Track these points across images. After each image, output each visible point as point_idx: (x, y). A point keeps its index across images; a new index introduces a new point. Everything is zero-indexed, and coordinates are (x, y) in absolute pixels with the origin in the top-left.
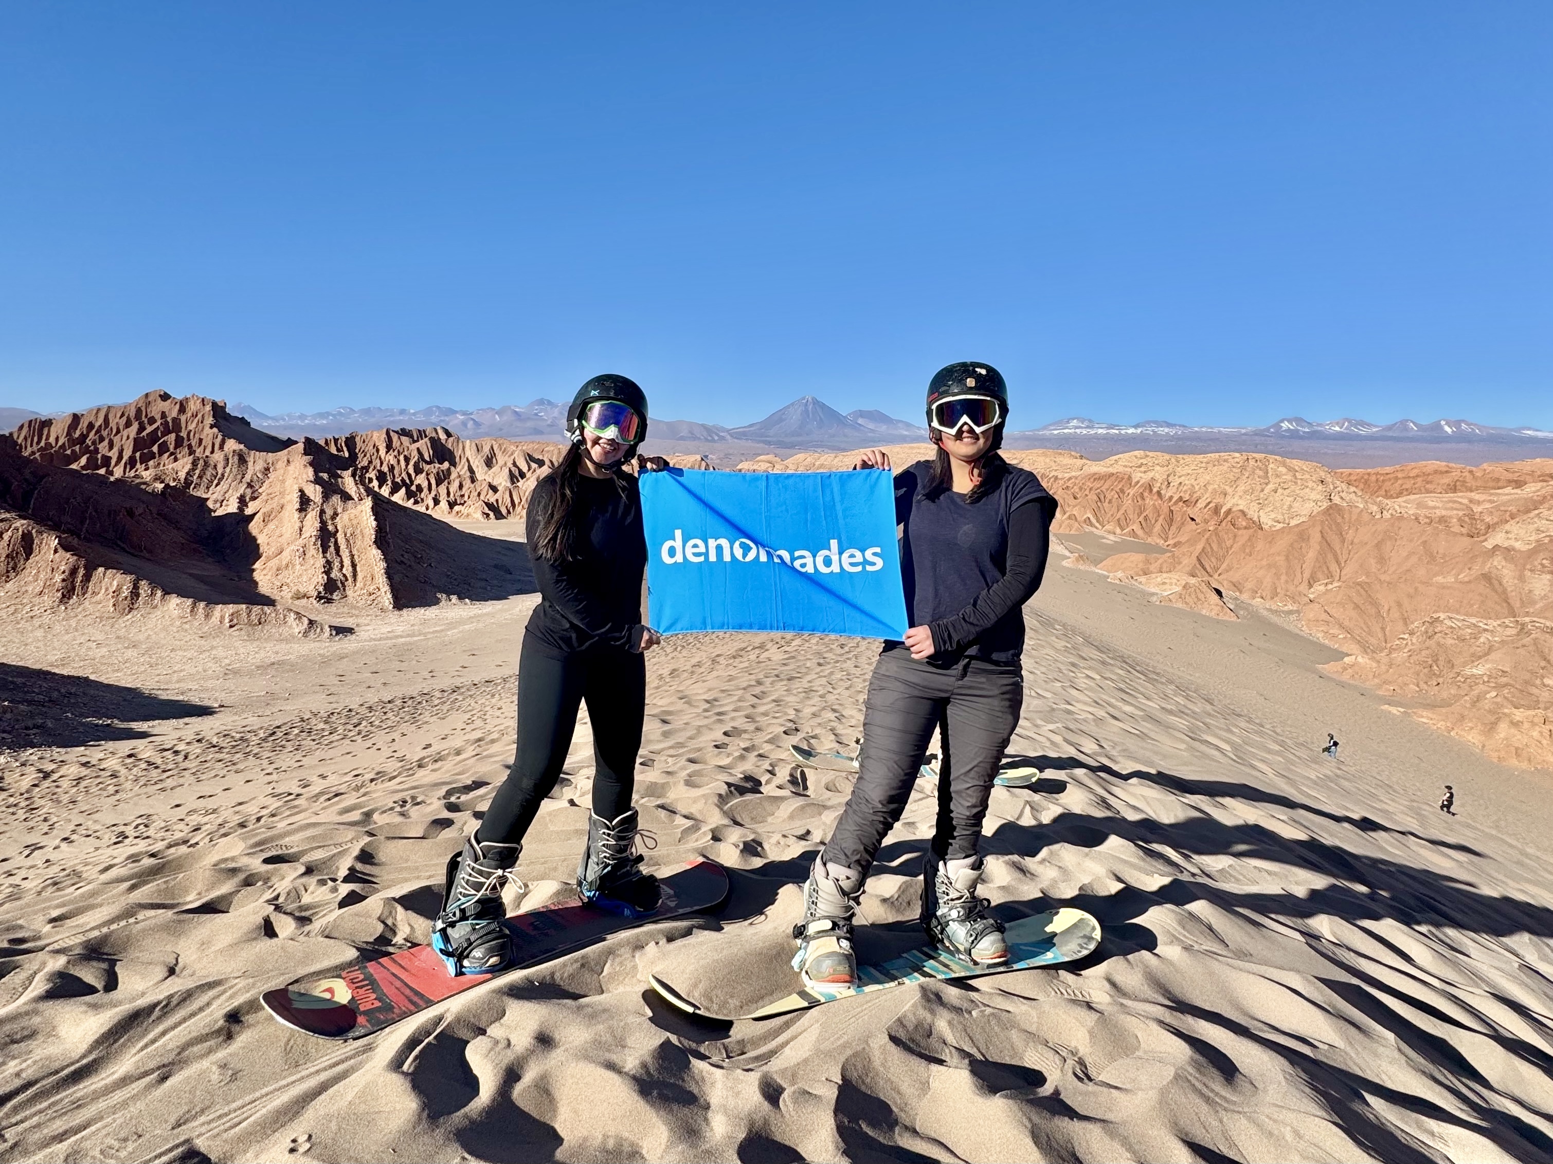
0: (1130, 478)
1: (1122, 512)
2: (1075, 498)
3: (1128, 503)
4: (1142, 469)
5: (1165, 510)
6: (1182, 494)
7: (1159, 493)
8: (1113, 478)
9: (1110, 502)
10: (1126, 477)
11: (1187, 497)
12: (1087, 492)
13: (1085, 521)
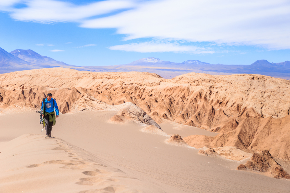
0: (188, 89)
1: (184, 110)
2: (157, 102)
3: (188, 104)
4: (195, 84)
5: (210, 108)
6: (218, 99)
7: (205, 98)
8: (179, 89)
9: (177, 104)
10: (186, 89)
11: (221, 100)
12: (163, 98)
13: (163, 116)
